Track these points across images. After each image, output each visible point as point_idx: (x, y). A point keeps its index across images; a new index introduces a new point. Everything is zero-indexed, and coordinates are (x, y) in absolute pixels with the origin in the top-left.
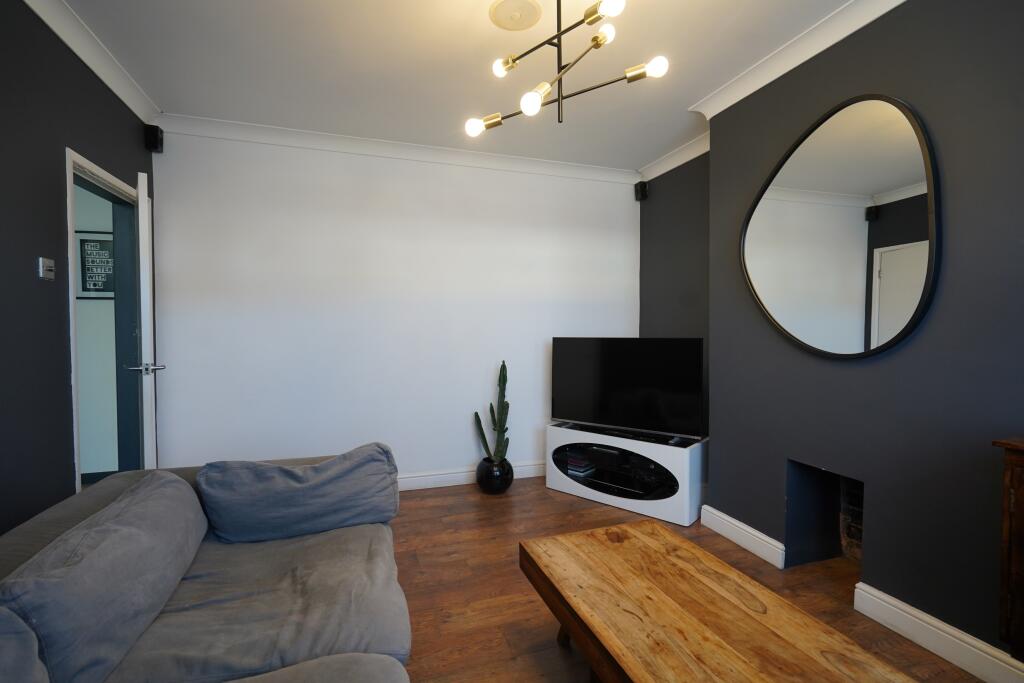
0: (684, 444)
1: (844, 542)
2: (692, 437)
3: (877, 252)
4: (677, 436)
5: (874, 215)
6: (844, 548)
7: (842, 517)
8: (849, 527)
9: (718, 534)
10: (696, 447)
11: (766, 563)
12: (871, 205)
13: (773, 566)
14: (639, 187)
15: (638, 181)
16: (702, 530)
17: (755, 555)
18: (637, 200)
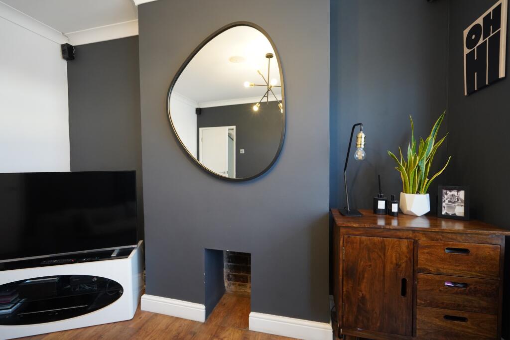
0: (124, 254)
1: (226, 285)
2: (130, 246)
3: (201, 129)
4: (117, 249)
5: (199, 111)
6: (226, 288)
7: (225, 270)
8: (228, 276)
9: (156, 315)
10: (134, 254)
11: (194, 322)
12: (198, 107)
13: (199, 322)
14: (66, 48)
15: (64, 43)
16: (143, 316)
17: (185, 320)
18: (64, 58)
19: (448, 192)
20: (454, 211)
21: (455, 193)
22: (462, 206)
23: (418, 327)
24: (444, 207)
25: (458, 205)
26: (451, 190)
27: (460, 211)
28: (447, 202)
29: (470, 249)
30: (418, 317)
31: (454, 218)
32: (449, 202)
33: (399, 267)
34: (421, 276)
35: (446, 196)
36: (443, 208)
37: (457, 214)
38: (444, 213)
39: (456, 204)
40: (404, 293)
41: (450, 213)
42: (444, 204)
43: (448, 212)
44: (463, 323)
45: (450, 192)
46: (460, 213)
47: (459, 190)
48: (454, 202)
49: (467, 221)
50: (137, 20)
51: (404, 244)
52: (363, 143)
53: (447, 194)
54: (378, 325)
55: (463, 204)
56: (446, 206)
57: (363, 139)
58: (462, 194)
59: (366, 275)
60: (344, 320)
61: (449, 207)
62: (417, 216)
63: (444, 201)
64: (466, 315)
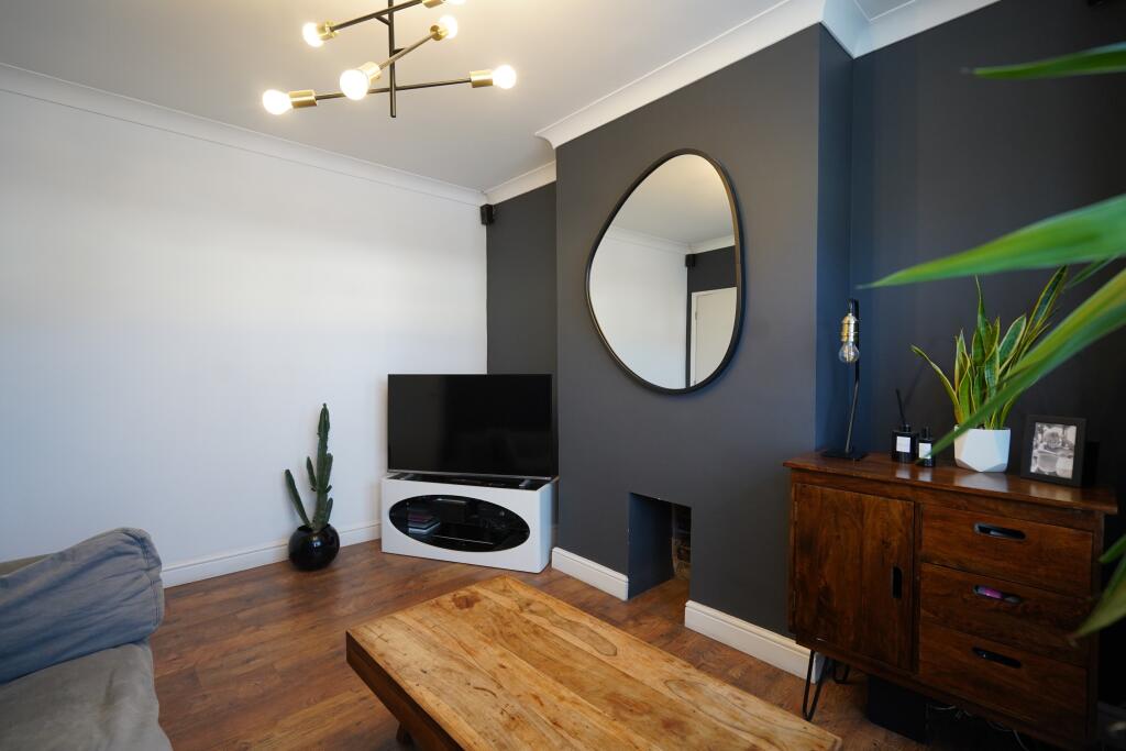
0: (534, 486)
1: (675, 565)
2: (542, 478)
3: (694, 295)
4: (528, 479)
5: (692, 261)
6: (675, 571)
7: (673, 541)
8: (679, 551)
9: (568, 577)
10: (546, 488)
11: (612, 597)
12: (689, 252)
13: (618, 599)
14: (485, 210)
15: (483, 203)
16: (553, 574)
17: (602, 592)
18: (483, 223)
19: (1045, 428)
20: (1054, 466)
21: (1058, 429)
22: (1069, 457)
23: (921, 657)
24: (1036, 458)
25: (1063, 456)
26: (1051, 422)
27: (1064, 466)
28: (1041, 448)
29: (1024, 531)
30: (922, 639)
31: (1053, 481)
32: (1046, 447)
33: (887, 547)
34: (927, 568)
35: (1040, 436)
36: (1033, 461)
37: (1060, 473)
38: (1033, 469)
39: (1060, 453)
40: (897, 592)
41: (1046, 470)
42: (1035, 452)
43: (1042, 469)
44: (1012, 670)
45: (1050, 427)
46: (1065, 471)
47: (1066, 424)
48: (1056, 449)
49: (1076, 487)
50: (555, 162)
51: (896, 508)
52: (852, 334)
53: (1042, 432)
54: (852, 638)
55: (1072, 454)
56: (1039, 456)
57: (852, 327)
58: (1071, 433)
59: (831, 553)
60: (797, 619)
61: (1045, 458)
62: (974, 472)
63: (1037, 446)
64: (1017, 656)
